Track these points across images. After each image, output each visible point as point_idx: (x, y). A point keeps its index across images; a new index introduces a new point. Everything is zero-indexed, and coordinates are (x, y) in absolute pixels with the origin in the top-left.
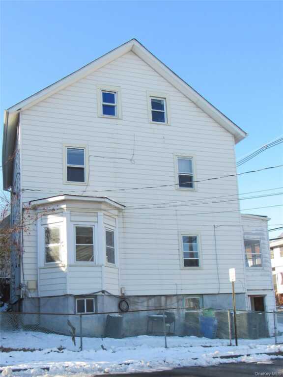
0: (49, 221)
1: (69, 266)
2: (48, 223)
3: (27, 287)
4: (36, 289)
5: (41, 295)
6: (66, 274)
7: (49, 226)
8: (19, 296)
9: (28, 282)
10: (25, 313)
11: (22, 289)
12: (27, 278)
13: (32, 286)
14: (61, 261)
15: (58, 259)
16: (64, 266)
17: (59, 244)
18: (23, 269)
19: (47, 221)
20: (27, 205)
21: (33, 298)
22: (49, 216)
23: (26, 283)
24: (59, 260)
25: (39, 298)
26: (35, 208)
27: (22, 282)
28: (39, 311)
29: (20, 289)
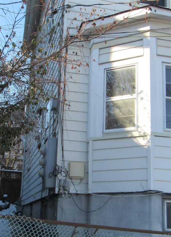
0: (113, 57)
1: (155, 135)
2: (112, 60)
3: (67, 173)
4: (84, 179)
5: (93, 189)
6: (148, 150)
7: (115, 65)
8: (53, 189)
9: (69, 164)
10: (61, 223)
11: (59, 176)
12: (68, 156)
13: (77, 171)
14: (138, 127)
15: (131, 122)
16: (144, 136)
17: (135, 96)
18: (62, 140)
19: (109, 57)
20: (73, 32)
21: (77, 194)
22: (114, 49)
23: (66, 166)
24: (134, 125)
25: (88, 196)
26: (87, 37)
27: (59, 163)
28: (88, 219)
29: (56, 176)
